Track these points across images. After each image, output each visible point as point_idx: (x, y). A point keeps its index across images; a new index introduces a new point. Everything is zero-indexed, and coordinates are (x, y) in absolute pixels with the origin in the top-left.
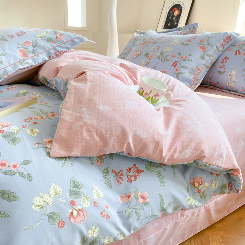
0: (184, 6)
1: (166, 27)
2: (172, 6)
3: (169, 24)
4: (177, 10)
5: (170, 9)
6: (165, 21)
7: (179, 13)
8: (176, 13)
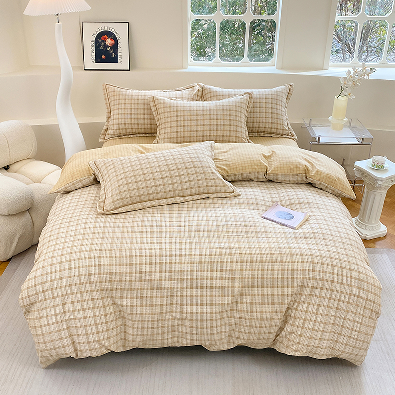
0: (117, 34)
1: (99, 60)
2: (98, 33)
3: (103, 57)
4: (109, 39)
5: (96, 36)
6: (94, 52)
7: (113, 42)
8: (109, 42)
